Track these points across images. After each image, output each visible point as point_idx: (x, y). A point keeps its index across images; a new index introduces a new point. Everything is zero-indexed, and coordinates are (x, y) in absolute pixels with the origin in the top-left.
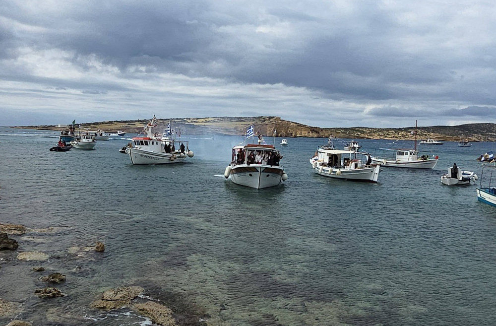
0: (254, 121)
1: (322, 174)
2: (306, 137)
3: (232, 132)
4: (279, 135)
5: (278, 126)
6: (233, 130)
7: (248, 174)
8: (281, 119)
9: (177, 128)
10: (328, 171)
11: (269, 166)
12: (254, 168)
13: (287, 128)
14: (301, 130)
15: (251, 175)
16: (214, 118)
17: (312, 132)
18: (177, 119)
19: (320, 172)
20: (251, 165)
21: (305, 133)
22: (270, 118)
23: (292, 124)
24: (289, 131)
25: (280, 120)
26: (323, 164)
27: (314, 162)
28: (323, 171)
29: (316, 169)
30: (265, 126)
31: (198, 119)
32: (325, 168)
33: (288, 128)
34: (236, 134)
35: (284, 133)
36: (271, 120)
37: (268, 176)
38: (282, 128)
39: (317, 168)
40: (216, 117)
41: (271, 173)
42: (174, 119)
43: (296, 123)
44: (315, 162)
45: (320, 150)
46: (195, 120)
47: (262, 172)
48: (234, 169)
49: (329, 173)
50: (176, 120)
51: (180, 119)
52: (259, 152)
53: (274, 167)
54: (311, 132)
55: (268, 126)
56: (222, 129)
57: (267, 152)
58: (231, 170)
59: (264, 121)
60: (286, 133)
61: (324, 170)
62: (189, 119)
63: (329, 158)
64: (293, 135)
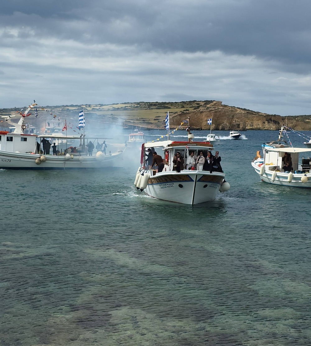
0: (183, 107)
1: (276, 182)
2: (259, 129)
3: (152, 123)
4: (220, 127)
5: (218, 114)
6: (153, 122)
7: (176, 184)
8: (222, 104)
9: (72, 118)
10: (286, 178)
11: (208, 173)
12: (187, 176)
13: (231, 117)
14: (252, 120)
15: (181, 186)
16: (125, 103)
17: (269, 123)
18: (72, 106)
19: (272, 179)
20: (183, 172)
21: (258, 124)
22: (207, 102)
23: (239, 111)
24: (235, 121)
25: (222, 106)
26: (275, 168)
27: (259, 166)
28: (277, 179)
29: (264, 175)
30: (199, 115)
31: (102, 105)
32: (279, 174)
33: (233, 117)
34: (158, 126)
35: (228, 124)
36: (208, 106)
37: (205, 186)
38: (225, 117)
39: (266, 174)
40: (128, 103)
41: (209, 182)
42: (67, 106)
43: (245, 109)
44: (262, 166)
45: (267, 148)
46: (98, 108)
47: (199, 181)
48: (153, 178)
49: (288, 180)
50: (70, 108)
51: (76, 106)
52: (191, 152)
53: (215, 173)
54: (266, 122)
55: (204, 114)
56: (137, 120)
57: (204, 153)
58: (149, 178)
59: (198, 107)
60: (230, 123)
61: (278, 177)
62: (90, 106)
63: (283, 160)
64: (241, 127)
